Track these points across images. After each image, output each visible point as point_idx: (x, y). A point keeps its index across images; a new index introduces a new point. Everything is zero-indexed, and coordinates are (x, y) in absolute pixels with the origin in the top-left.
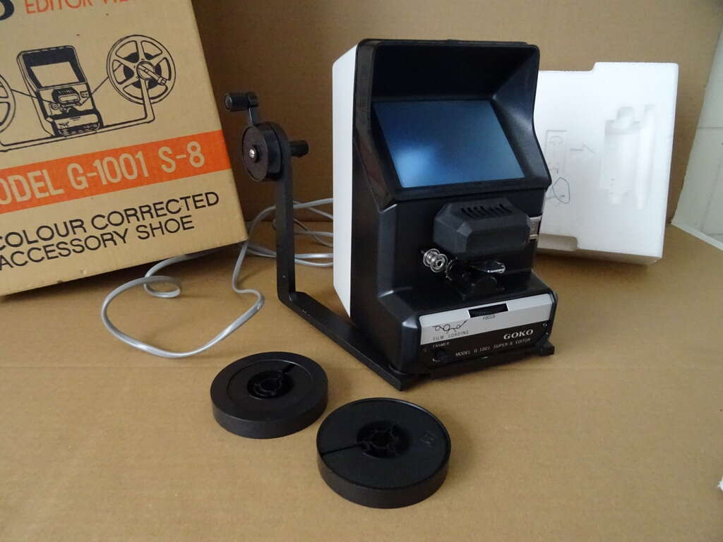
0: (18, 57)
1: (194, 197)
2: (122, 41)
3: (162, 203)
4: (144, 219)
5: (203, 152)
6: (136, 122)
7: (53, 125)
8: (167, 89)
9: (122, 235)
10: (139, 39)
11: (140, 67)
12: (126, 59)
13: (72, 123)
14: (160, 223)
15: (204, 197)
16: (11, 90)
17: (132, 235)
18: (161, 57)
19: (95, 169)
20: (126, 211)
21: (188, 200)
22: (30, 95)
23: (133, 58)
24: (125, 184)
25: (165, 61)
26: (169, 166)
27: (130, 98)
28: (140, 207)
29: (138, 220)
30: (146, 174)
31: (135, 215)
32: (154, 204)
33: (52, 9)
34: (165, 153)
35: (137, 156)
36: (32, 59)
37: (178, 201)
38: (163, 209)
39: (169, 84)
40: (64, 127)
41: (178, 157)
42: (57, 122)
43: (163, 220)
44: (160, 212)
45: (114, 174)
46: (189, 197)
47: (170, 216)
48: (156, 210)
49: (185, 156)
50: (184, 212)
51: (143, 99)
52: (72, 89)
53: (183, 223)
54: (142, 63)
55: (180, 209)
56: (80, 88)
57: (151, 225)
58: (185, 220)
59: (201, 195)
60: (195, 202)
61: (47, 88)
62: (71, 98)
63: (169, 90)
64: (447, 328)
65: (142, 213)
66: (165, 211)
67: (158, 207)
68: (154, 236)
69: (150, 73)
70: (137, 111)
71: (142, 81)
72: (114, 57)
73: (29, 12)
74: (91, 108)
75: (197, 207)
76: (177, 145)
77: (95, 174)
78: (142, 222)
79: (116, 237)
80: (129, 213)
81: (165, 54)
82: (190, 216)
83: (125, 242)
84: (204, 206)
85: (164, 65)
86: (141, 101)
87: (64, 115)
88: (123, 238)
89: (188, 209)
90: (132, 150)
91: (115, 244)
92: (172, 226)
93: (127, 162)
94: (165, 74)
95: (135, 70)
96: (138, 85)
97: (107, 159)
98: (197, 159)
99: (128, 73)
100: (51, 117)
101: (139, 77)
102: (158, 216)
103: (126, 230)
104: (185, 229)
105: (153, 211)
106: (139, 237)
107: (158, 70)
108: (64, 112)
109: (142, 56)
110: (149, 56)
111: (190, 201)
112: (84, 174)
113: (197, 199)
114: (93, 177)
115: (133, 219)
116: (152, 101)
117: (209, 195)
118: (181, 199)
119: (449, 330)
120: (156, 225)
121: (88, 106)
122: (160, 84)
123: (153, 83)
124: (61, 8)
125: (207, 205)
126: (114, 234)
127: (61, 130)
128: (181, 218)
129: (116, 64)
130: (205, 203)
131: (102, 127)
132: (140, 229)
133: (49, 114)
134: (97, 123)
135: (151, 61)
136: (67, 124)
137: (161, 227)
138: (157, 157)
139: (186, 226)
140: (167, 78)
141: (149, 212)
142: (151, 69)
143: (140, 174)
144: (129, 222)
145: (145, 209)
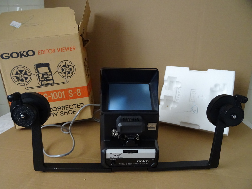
0: (35, 65)
1: (77, 104)
2: (62, 62)
3: (68, 105)
4: (62, 110)
5: (81, 92)
6: (63, 83)
7: (41, 83)
9: (56, 114)
10: (66, 61)
11: (66, 68)
12: (62, 66)
13: (46, 83)
14: (67, 111)
15: (80, 105)
16: (32, 74)
17: (59, 114)
18: (72, 66)
19: (51, 95)
20: (58, 107)
21: (75, 105)
22: (36, 75)
23: (64, 66)
24: (58, 100)
25: (73, 67)
26: (71, 95)
27: (62, 76)
28: (62, 106)
29: (61, 110)
30: (65, 97)
31: (60, 108)
32: (66, 106)
33: (45, 54)
34: (70, 92)
35: (62, 92)
36: (38, 66)
37: (72, 105)
38: (68, 107)
39: (73, 73)
40: (44, 84)
41: (74, 93)
42: (42, 82)
44: (67, 108)
45: (56, 97)
46: (76, 104)
47: (70, 109)
48: (66, 107)
49: (76, 93)
50: (74, 109)
51: (66, 77)
52: (47, 74)
53: (73, 112)
54: (67, 67)
55: (73, 108)
56: (49, 74)
57: (64, 112)
58: (74, 111)
59: (79, 104)
60: (77, 106)
61: (41, 73)
62: (47, 76)
63: (73, 74)
64: (115, 155)
65: (62, 108)
66: (69, 108)
67: (67, 107)
68: (65, 115)
69: (68, 70)
70: (64, 80)
71: (66, 72)
72: (59, 66)
73: (39, 54)
74: (52, 79)
75: (78, 107)
76: (74, 89)
77: (51, 96)
78: (62, 111)
79: (54, 115)
80: (59, 108)
81: (73, 65)
82: (76, 110)
83: (56, 116)
84: (80, 107)
85: (72, 68)
86: (65, 78)
87: (44, 81)
88: (56, 115)
89: (75, 108)
90: (61, 90)
91: (54, 116)
92: (70, 112)
93: (60, 94)
94: (72, 70)
95: (64, 69)
96: (65, 73)
97: (54, 93)
98: (79, 94)
99: (63, 70)
100: (41, 81)
101: (65, 71)
102: (67, 109)
103: (57, 113)
104: (74, 113)
105: (65, 108)
106: (61, 115)
107: (71, 69)
108: (44, 80)
109: (67, 66)
110: (69, 66)
111: (76, 105)
112: (48, 96)
113: (78, 105)
114: (50, 97)
115: (59, 110)
116: (68, 77)
117: (82, 104)
118: (74, 105)
119: (116, 155)
121: (51, 78)
122: (71, 73)
123: (69, 73)
124: (47, 53)
125: (81, 107)
126: (54, 114)
127: (43, 84)
128: (73, 110)
129: (60, 68)
130: (80, 106)
131: (54, 84)
132: (61, 113)
133: (41, 80)
134: (53, 83)
135: (69, 67)
136: (45, 83)
137: (67, 112)
138: (68, 93)
139: (74, 112)
140: (73, 71)
141: (64, 108)
142: (69, 69)
143: (63, 97)
144: (58, 110)
145: (63, 107)
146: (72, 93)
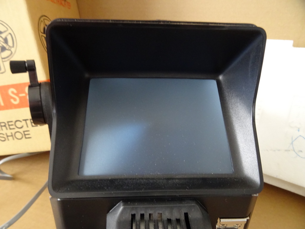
1: (30, 119)
3: (12, 121)
4: (2, 130)
8: (12, 53)
14: (12, 133)
21: (27, 121)
26: (15, 100)
30: (2, 104)
32: (8, 122)
34: (13, 93)
37: (21, 122)
38: (12, 125)
39: (13, 50)
41: (21, 95)
43: (13, 131)
44: (11, 127)
47: (17, 130)
48: (9, 125)
50: (25, 128)
53: (25, 135)
55: (23, 126)
57: (6, 133)
60: (32, 123)
65: (1, 126)
66: (14, 127)
67: (10, 123)
68: (8, 140)
75: (32, 126)
76: (20, 88)
81: (10, 31)
82: (29, 131)
89: (28, 127)
92: (19, 135)
102: (10, 129)
104: (26, 138)
105: (7, 126)
107: (6, 41)
113: (32, 121)
116: (4, 60)
118: (24, 120)
120: (9, 134)
122: (7, 50)
128: (24, 132)
137: (12, 136)
138: (8, 95)
139: (27, 136)
141: (5, 126)
145: (3, 124)
146: (17, 95)
